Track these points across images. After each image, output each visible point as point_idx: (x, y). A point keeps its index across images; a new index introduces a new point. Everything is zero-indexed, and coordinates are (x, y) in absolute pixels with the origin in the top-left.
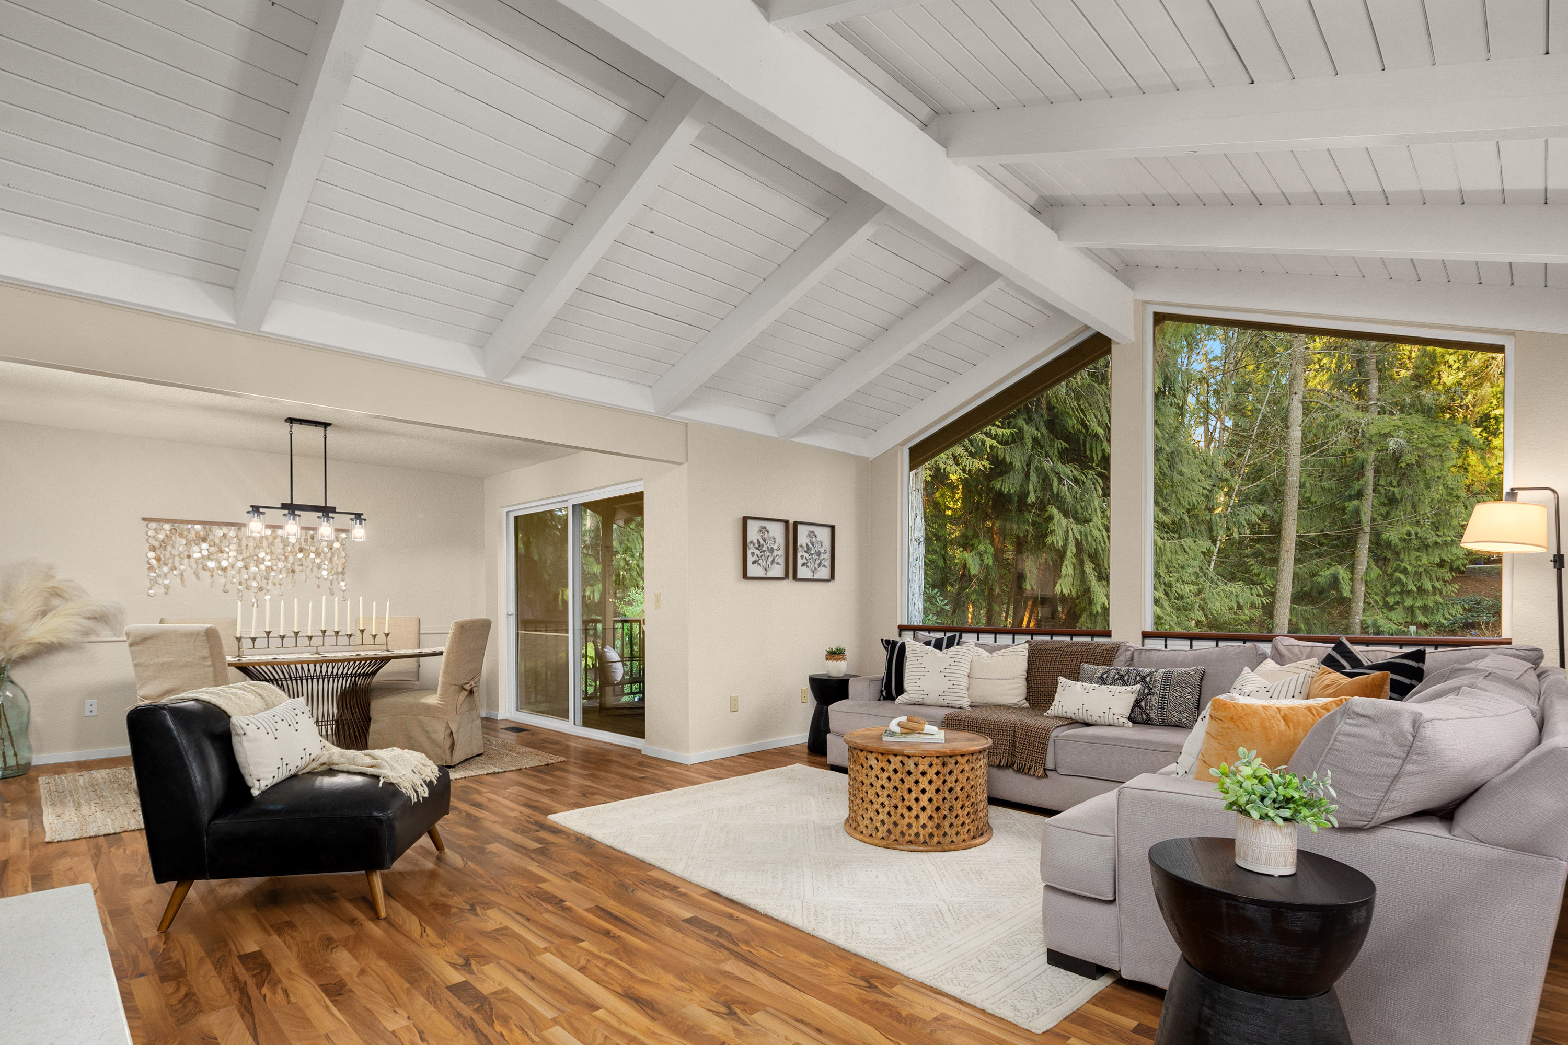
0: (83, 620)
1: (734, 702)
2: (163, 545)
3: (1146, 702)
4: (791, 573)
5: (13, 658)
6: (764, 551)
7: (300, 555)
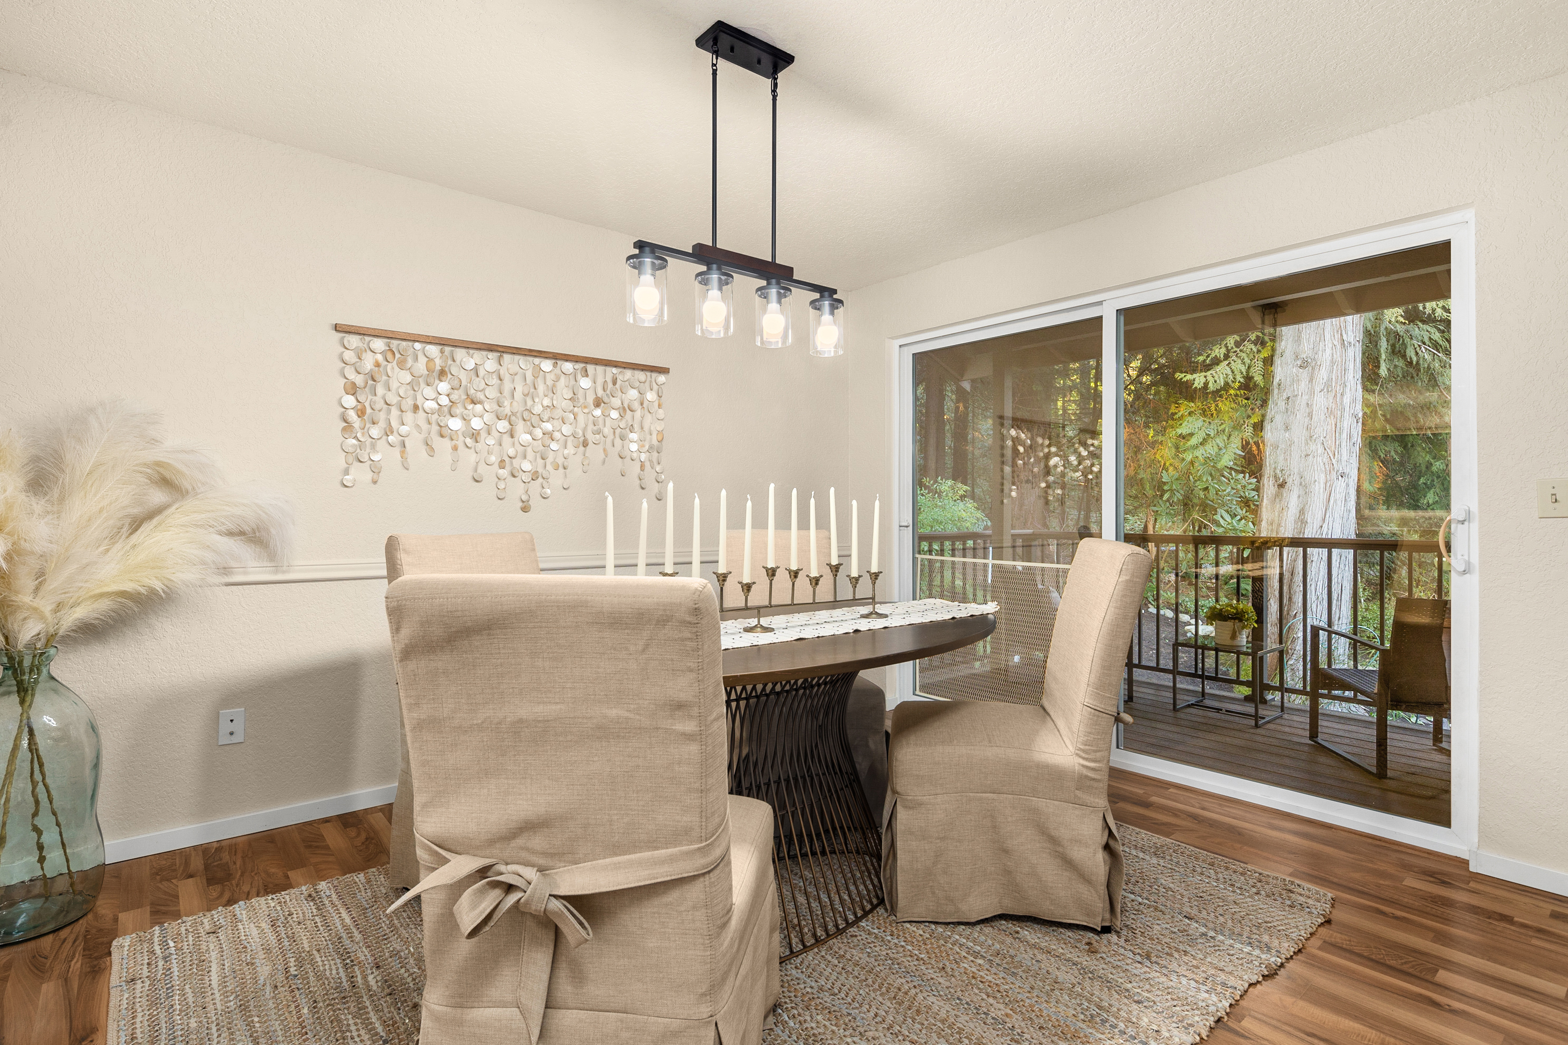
0: (218, 537)
2: (370, 382)
5: (61, 632)
7: (598, 412)
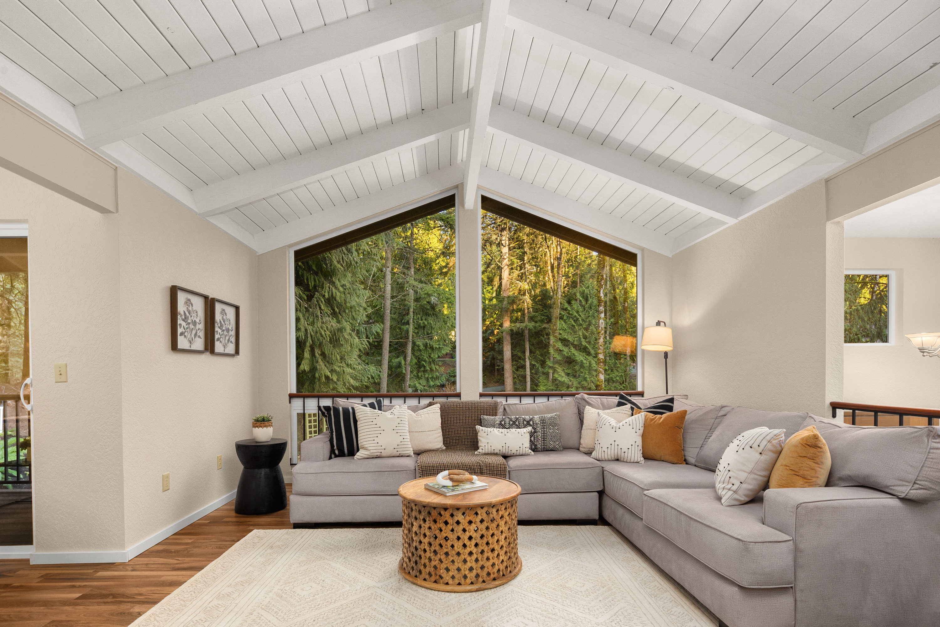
1: (166, 479)
3: (534, 438)
4: (210, 347)
6: (189, 323)
